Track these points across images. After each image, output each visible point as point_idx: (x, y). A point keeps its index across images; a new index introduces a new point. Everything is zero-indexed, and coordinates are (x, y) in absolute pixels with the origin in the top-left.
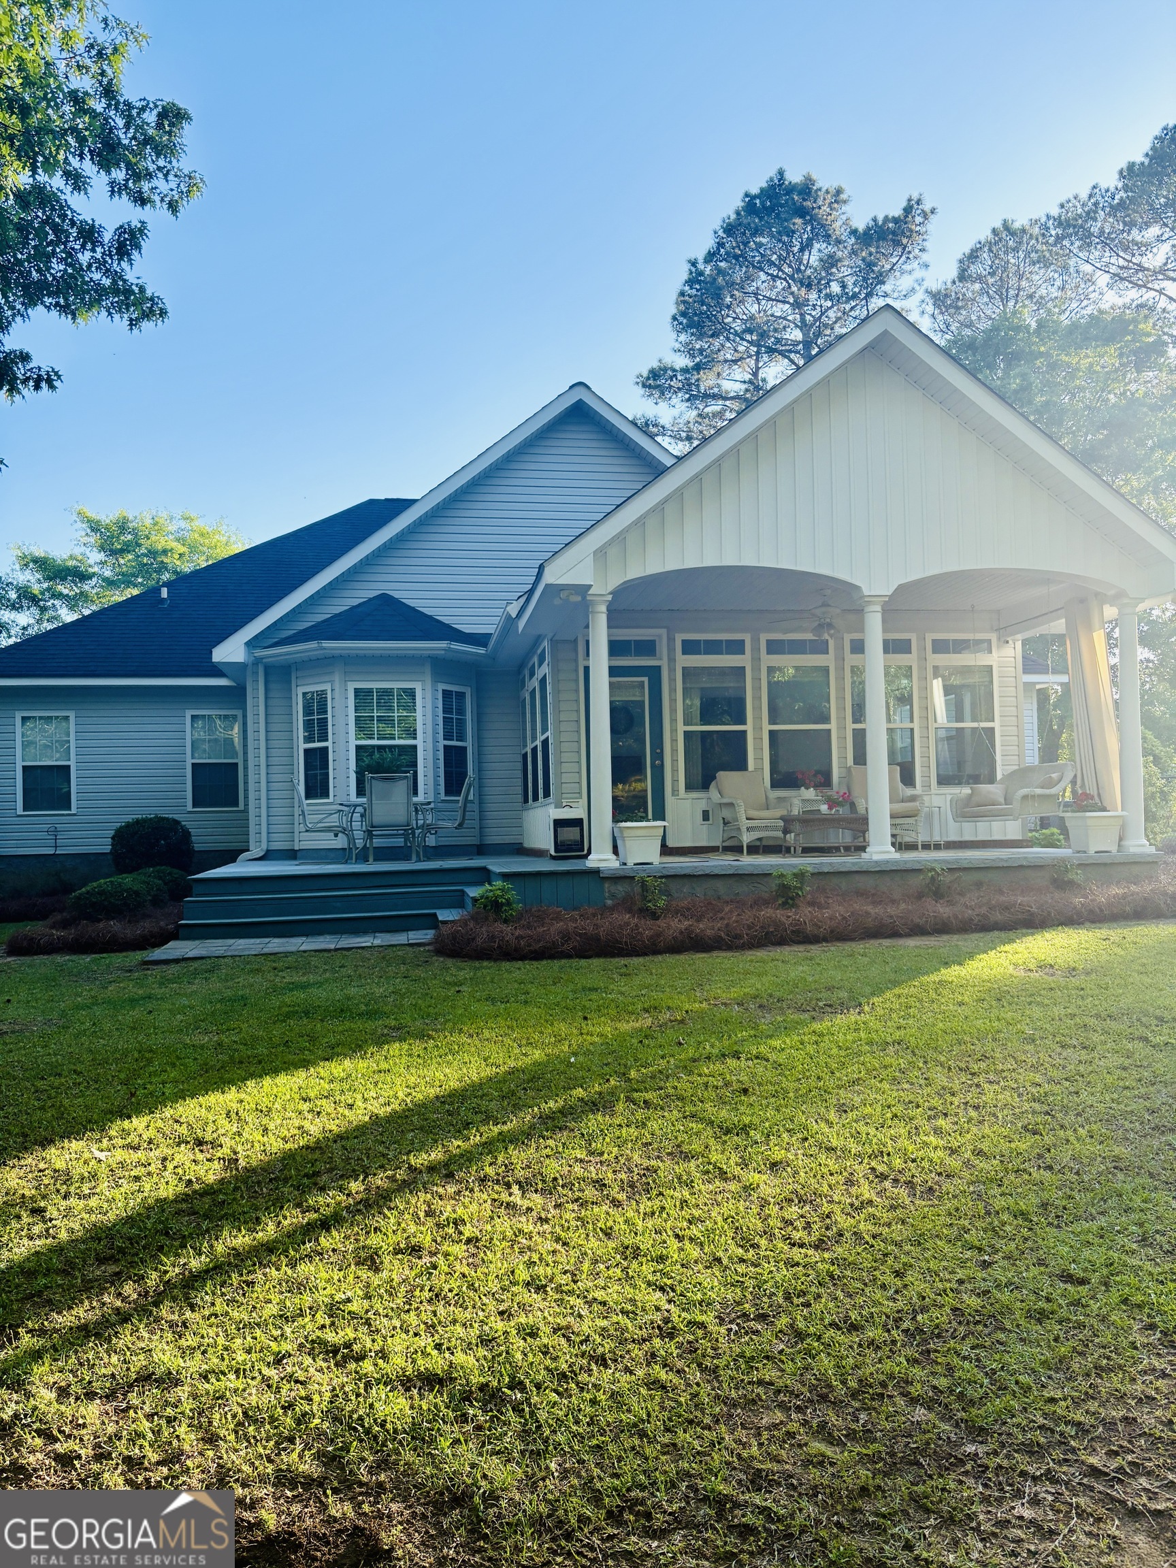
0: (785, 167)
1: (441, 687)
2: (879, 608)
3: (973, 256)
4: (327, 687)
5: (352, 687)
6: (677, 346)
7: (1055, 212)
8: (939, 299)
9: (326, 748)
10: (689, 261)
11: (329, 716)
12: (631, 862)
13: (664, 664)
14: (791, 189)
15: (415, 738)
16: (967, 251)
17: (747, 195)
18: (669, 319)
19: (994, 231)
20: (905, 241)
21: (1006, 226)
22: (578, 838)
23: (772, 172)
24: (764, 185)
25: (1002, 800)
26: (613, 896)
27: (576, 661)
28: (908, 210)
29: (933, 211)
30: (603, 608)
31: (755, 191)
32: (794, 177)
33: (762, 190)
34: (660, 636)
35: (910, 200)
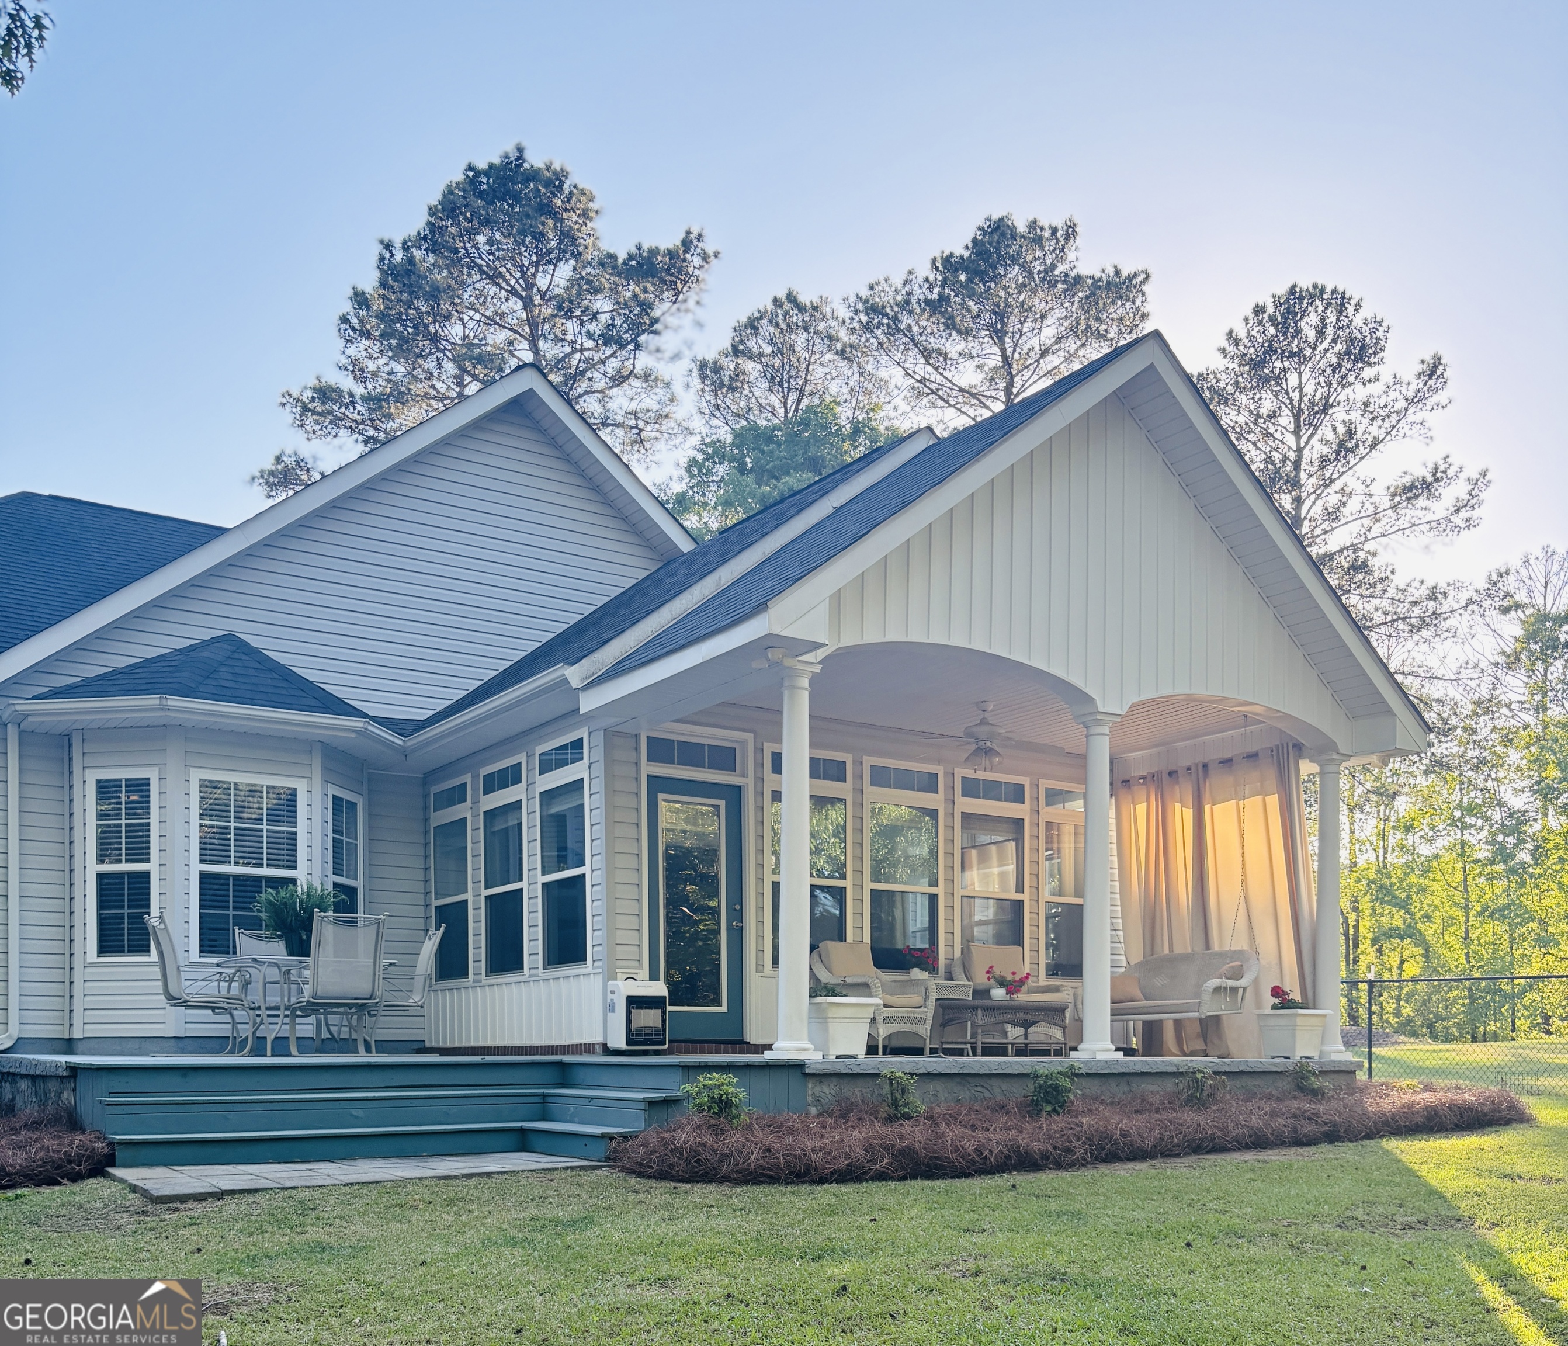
0: (525, 144)
1: (332, 790)
2: (1107, 730)
3: (752, 325)
4: (152, 774)
5: (196, 776)
6: (344, 361)
7: (865, 293)
8: (708, 370)
9: (147, 875)
10: (382, 242)
11: (154, 820)
12: (832, 1054)
13: (748, 783)
14: (534, 175)
15: (295, 868)
16: (744, 319)
17: (470, 168)
18: (336, 320)
19: (775, 300)
20: (679, 285)
21: (791, 298)
22: (659, 1025)
23: (510, 148)
24: (496, 161)
25: (1140, 995)
26: (817, 1101)
27: (637, 764)
28: (686, 244)
29: (716, 255)
30: (805, 682)
31: (482, 165)
32: (535, 159)
33: (491, 166)
34: (743, 743)
35: (688, 233)
